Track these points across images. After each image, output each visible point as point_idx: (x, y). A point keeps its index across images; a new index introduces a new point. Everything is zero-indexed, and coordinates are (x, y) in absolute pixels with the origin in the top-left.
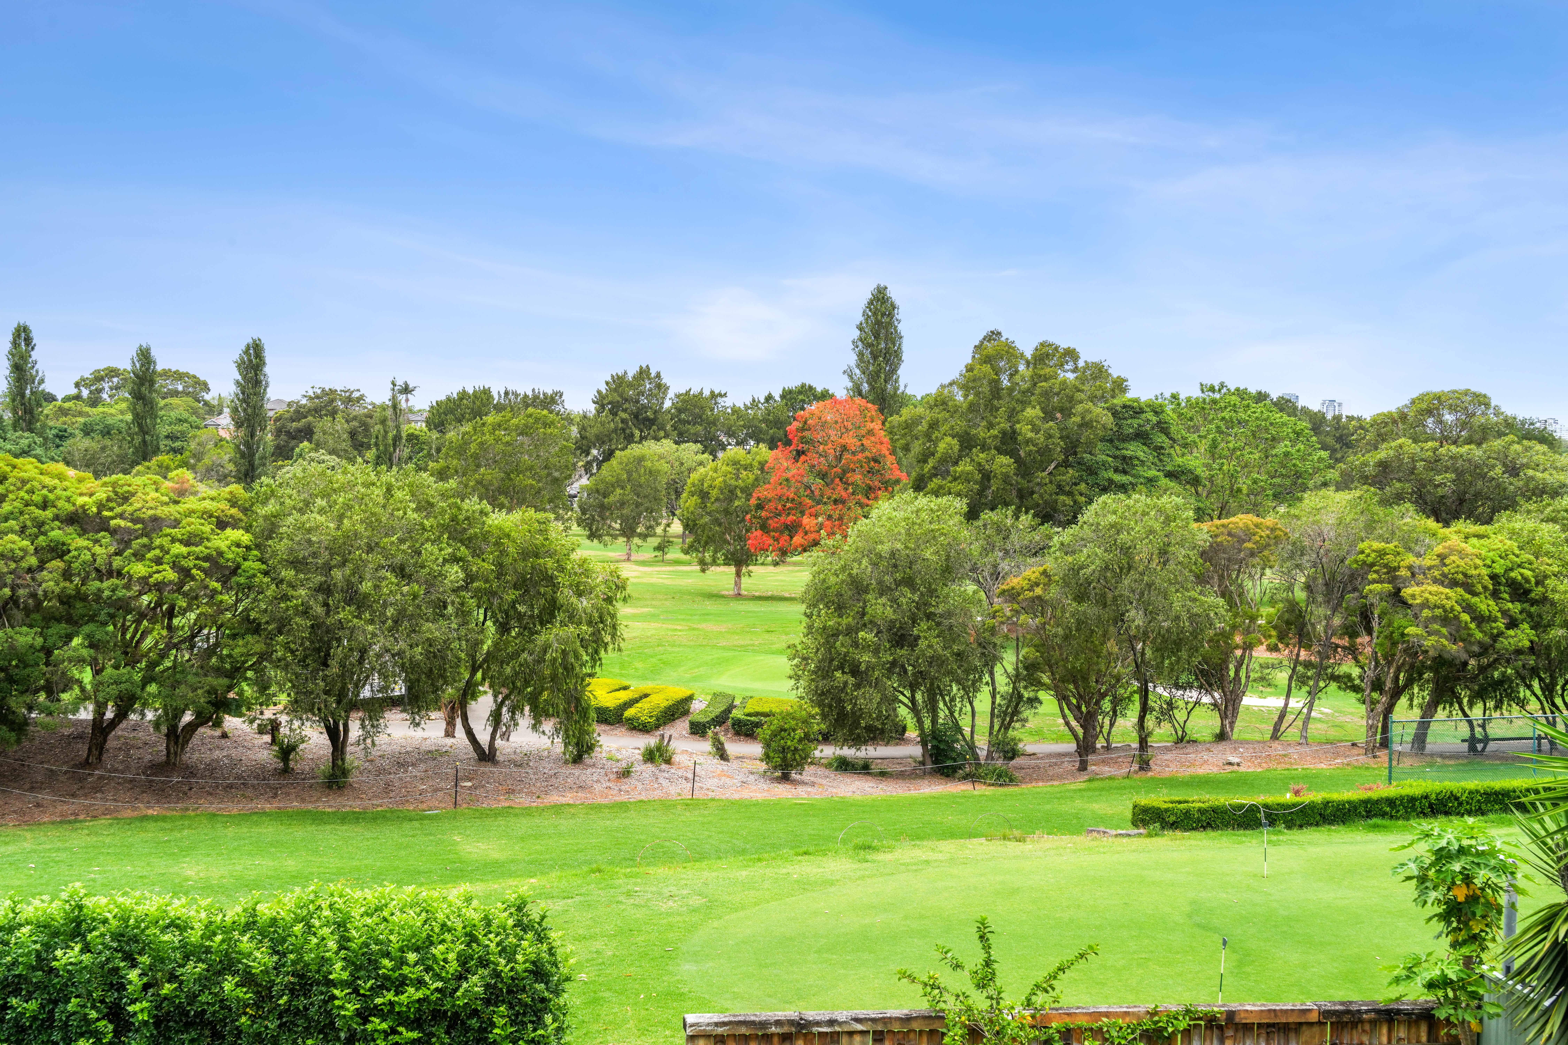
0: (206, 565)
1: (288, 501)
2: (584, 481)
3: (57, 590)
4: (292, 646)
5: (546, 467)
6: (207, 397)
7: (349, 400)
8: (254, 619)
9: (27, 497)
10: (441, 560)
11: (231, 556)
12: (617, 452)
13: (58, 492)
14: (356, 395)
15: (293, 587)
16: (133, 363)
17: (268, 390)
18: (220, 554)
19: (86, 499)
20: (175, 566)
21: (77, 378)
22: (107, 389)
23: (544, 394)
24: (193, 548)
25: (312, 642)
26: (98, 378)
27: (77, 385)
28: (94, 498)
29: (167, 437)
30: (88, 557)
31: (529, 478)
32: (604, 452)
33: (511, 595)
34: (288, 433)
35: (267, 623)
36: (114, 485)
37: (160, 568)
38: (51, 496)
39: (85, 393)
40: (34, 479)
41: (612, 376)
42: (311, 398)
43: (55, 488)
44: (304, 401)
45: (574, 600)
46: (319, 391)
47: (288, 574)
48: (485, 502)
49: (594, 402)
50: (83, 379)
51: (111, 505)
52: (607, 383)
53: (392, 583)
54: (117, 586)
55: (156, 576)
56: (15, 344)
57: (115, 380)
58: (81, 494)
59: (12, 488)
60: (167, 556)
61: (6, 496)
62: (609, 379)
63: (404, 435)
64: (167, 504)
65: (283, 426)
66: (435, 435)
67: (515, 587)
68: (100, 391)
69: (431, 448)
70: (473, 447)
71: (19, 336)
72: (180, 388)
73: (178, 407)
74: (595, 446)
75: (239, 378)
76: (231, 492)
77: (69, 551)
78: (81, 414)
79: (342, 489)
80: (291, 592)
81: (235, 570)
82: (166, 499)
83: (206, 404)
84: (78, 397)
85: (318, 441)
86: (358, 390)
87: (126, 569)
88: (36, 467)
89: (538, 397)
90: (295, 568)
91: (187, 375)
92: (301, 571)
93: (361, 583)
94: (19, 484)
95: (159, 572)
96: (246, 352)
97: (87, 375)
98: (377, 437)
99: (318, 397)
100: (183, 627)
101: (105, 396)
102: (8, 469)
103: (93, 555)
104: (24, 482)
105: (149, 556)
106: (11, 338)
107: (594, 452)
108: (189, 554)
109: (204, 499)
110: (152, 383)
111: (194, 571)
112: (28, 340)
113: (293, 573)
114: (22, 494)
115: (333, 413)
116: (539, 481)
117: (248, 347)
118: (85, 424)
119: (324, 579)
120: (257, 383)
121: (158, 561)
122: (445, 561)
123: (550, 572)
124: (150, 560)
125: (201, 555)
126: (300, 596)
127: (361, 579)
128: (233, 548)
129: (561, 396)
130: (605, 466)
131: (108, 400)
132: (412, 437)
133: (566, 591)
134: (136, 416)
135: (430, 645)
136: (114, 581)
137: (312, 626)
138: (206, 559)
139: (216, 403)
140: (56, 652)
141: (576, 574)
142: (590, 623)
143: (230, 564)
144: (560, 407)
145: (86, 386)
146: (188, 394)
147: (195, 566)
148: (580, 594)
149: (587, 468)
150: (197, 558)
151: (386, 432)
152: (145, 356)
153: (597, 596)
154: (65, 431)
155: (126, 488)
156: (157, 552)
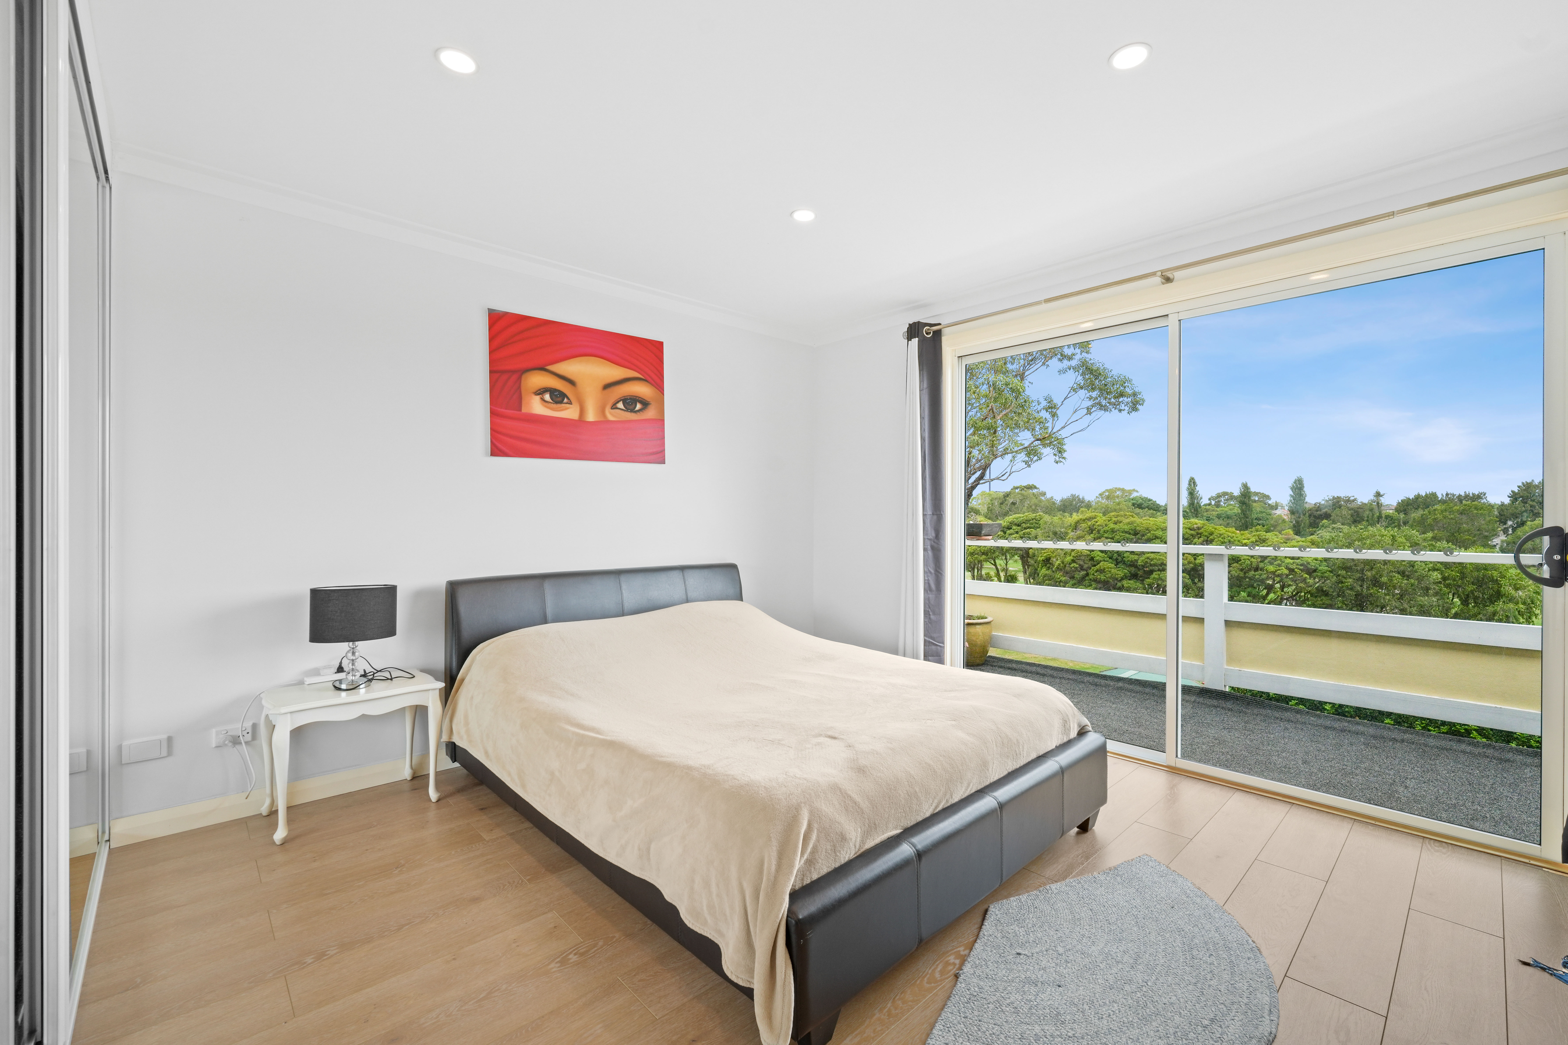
0: (1302, 567)
1: (1340, 543)
2: (1503, 537)
3: (1236, 575)
4: (1345, 602)
5: (1478, 530)
6: (1270, 502)
7: (1348, 501)
8: (1326, 591)
9: (1222, 540)
10: (1427, 569)
11: (1313, 564)
12: (1528, 522)
13: (1235, 538)
14: (1352, 498)
15: (1345, 578)
16: (1241, 489)
17: (1306, 498)
18: (1308, 563)
19: (1247, 541)
20: (1287, 568)
21: (1210, 497)
22: (1223, 500)
23: (1473, 494)
24: (1295, 561)
25: (1355, 601)
26: (1219, 496)
27: (1210, 499)
28: (1250, 540)
29: (1256, 519)
30: (1249, 563)
31: (1467, 535)
32: (1517, 523)
33: (1470, 588)
34: (1315, 516)
35: (1333, 592)
36: (1258, 536)
37: (1280, 568)
38: (1232, 540)
39: (1213, 503)
40: (1225, 533)
41: (1523, 483)
42: (1327, 501)
43: (1233, 537)
44: (1323, 502)
45: (1513, 592)
46: (1331, 498)
47: (1343, 572)
48: (1451, 543)
49: (1509, 497)
50: (1212, 497)
51: (1257, 543)
52: (1519, 487)
53: (1399, 579)
54: (1262, 574)
55: (1278, 571)
56: (1190, 484)
57: (1226, 497)
58: (1244, 539)
59: (1216, 537)
60: (1284, 564)
61: (1214, 539)
62: (1521, 484)
63: (1383, 516)
64: (1282, 543)
65: (1312, 513)
66: (1402, 516)
67: (1473, 584)
68: (1219, 501)
69: (1400, 522)
70: (1429, 521)
71: (1191, 481)
72: (1257, 499)
73: (1257, 507)
74: (1510, 520)
75: (1292, 494)
76: (1311, 539)
77: (1241, 560)
78: (1213, 510)
79: (1368, 537)
80: (1344, 580)
81: (1315, 571)
82: (1282, 541)
83: (1269, 505)
84: (1210, 504)
85: (1334, 519)
86: (1354, 496)
87: (1265, 568)
88: (1224, 529)
89: (1469, 496)
90: (1345, 570)
91: (1259, 493)
92: (1349, 572)
93: (1381, 578)
94: (1219, 535)
95: (1279, 570)
96: (1295, 483)
97: (1214, 495)
98: (1368, 517)
99: (1330, 500)
100: (1288, 592)
101: (1222, 503)
102: (1213, 530)
103: (1251, 562)
104: (1221, 535)
105: (1275, 563)
106: (1188, 483)
107: (1510, 523)
108: (1293, 563)
109: (1299, 541)
110: (1249, 497)
111: (1296, 570)
112: (1194, 483)
113: (1345, 572)
114: (1220, 539)
115: (1340, 507)
116: (1474, 537)
117: (1296, 481)
118: (1218, 514)
119: (1361, 575)
120: (1301, 495)
121: (1279, 565)
122: (1429, 570)
123: (1495, 578)
124: (1275, 565)
125: (1299, 564)
126: (1349, 582)
127: (1381, 576)
128: (1314, 561)
129: (1485, 495)
130: (1519, 530)
131: (1223, 505)
132: (1387, 517)
133: (1507, 588)
134: (1242, 511)
135: (1421, 607)
136: (1260, 572)
137: (1356, 595)
138: (1301, 565)
139: (1274, 504)
140: (1235, 598)
141: (1513, 579)
142: (1524, 603)
143: (1313, 567)
144: (1485, 500)
145: (1213, 500)
146: (1261, 501)
147: (1296, 568)
148: (1517, 589)
149: (1505, 531)
150: (1297, 565)
151: (1373, 515)
152: (1245, 486)
153: (1529, 591)
154: (1209, 517)
155: (1264, 537)
156: (1279, 562)
